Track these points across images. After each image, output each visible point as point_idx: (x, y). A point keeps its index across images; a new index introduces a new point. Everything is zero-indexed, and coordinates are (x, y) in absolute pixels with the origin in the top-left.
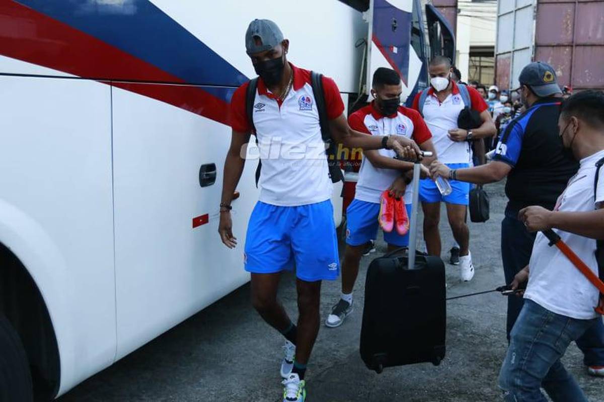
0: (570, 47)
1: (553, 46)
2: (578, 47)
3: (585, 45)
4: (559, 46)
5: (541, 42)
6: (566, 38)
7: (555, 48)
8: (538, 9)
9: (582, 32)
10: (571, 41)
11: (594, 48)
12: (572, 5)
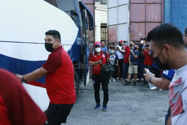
0: (144, 23)
1: (137, 22)
2: (148, 23)
3: (151, 22)
4: (140, 22)
5: (132, 21)
6: (142, 19)
7: (138, 23)
8: (130, 6)
9: (149, 17)
10: (145, 20)
11: (154, 23)
12: (144, 5)
